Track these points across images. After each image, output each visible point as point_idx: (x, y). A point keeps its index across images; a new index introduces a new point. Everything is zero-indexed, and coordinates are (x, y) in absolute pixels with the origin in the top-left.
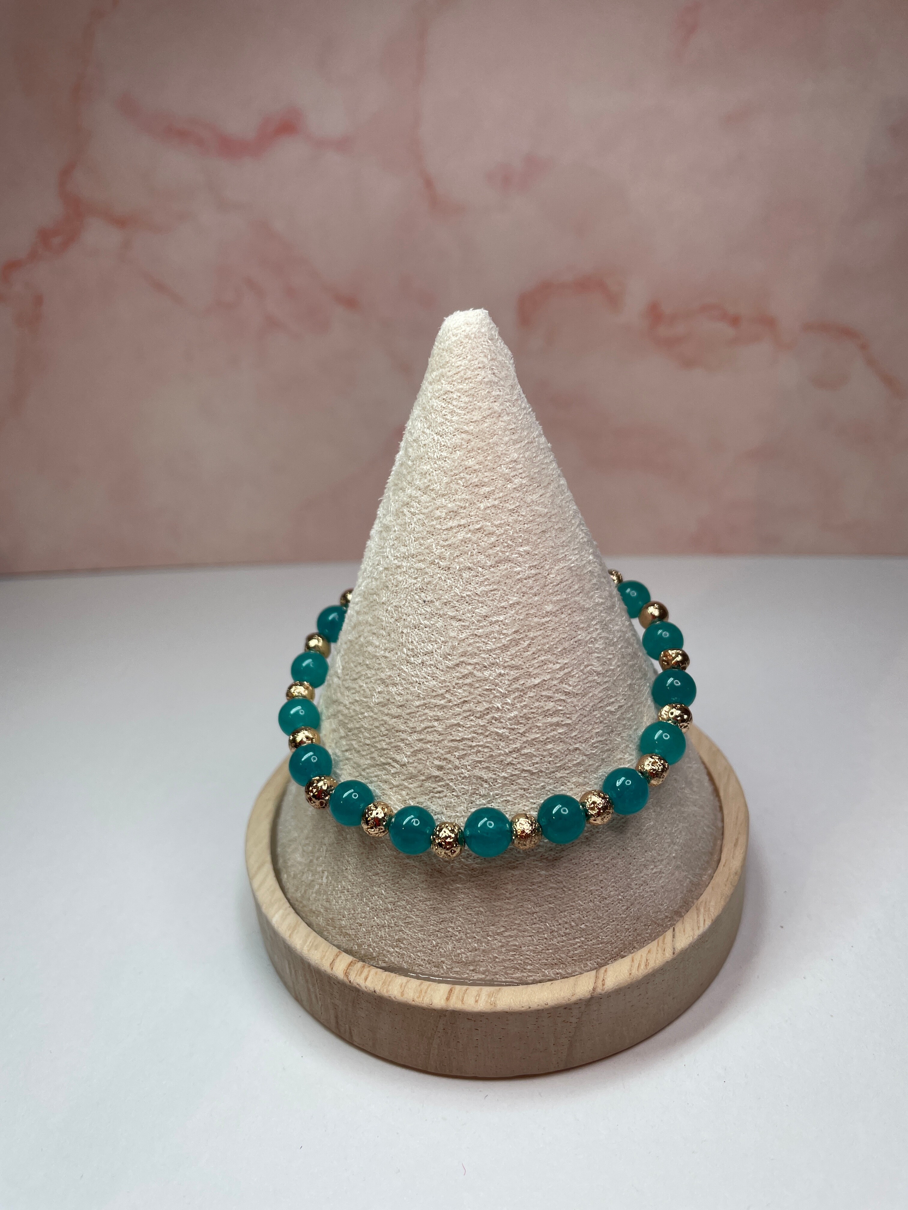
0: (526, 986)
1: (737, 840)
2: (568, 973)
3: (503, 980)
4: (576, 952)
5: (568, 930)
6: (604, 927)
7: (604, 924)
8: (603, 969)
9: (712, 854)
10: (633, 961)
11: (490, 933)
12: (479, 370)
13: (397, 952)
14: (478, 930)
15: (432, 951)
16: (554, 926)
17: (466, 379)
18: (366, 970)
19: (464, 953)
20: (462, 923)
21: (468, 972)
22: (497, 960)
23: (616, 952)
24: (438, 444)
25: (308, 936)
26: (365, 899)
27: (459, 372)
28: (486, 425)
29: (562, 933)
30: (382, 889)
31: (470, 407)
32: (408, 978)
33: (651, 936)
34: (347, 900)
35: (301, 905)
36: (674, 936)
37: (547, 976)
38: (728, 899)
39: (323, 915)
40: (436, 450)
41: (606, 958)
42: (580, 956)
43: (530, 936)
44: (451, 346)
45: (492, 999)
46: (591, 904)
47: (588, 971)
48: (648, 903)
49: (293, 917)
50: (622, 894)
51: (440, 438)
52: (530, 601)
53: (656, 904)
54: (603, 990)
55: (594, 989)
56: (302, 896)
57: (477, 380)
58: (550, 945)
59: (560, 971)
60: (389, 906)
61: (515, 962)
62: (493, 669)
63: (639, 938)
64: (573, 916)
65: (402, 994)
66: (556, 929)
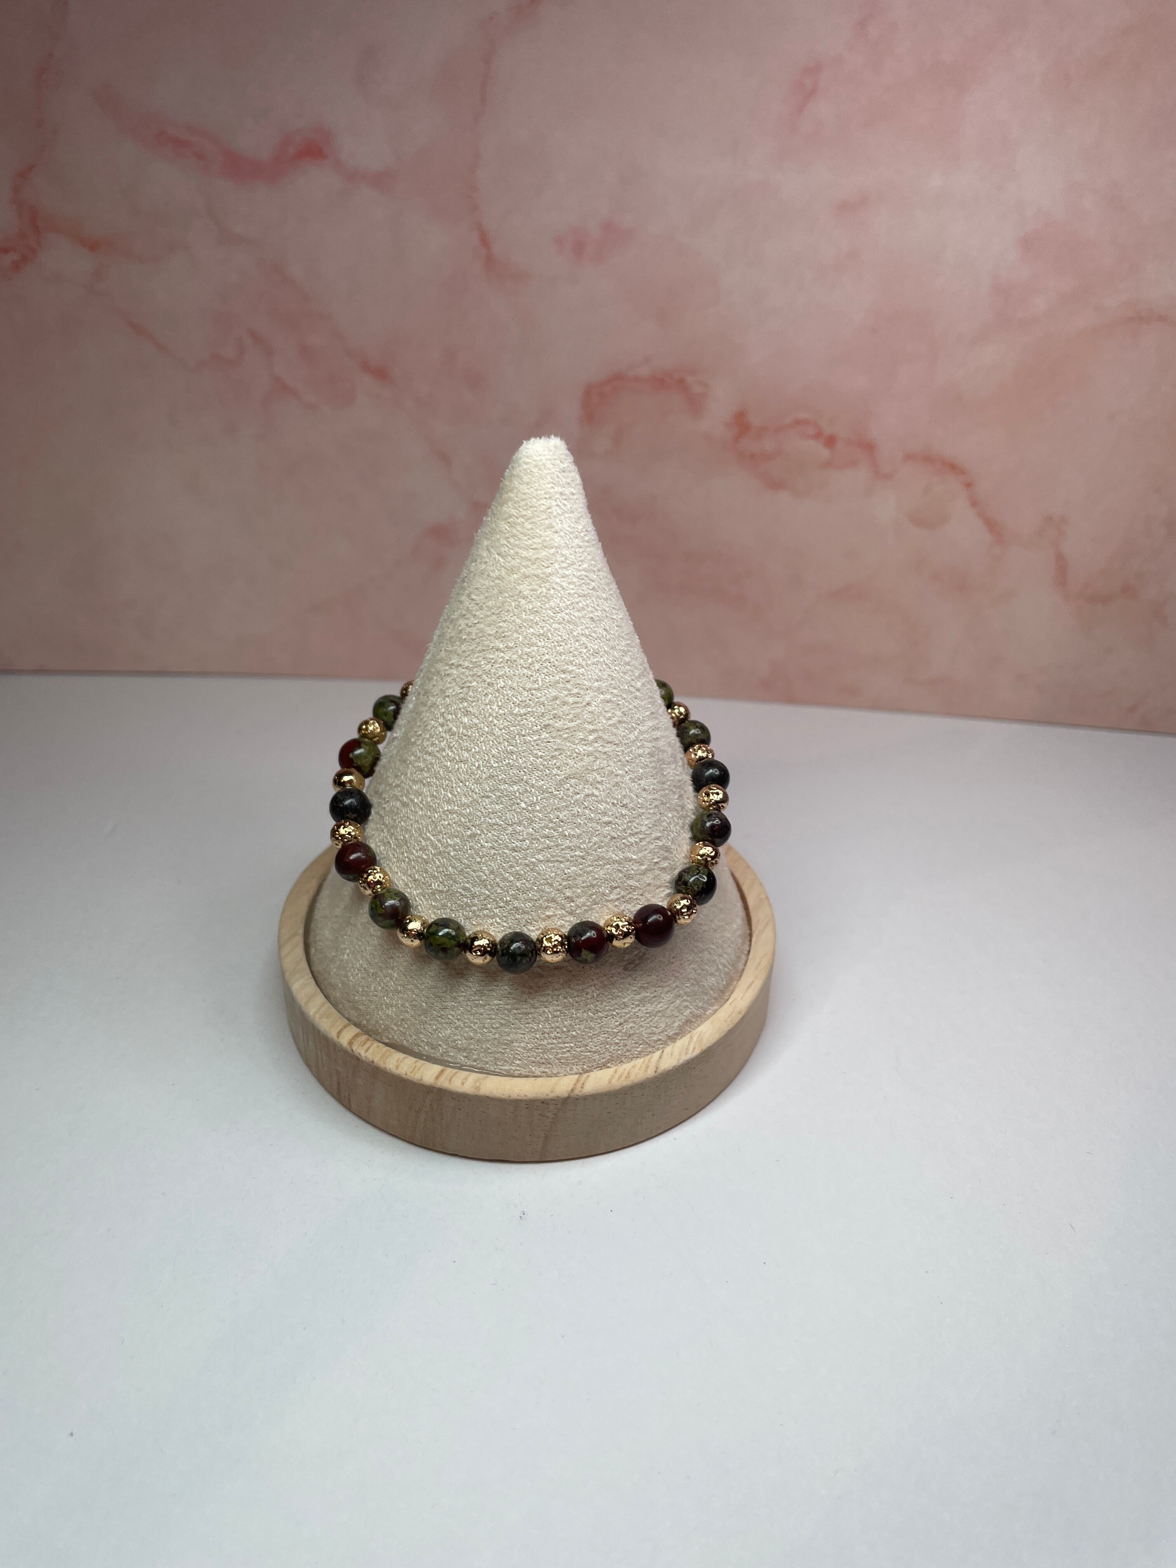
0: (511, 1078)
1: (752, 982)
2: (553, 1074)
3: (493, 1070)
4: (564, 1055)
5: (559, 1035)
6: (595, 1038)
7: (595, 1034)
8: (587, 1074)
9: (723, 992)
10: (616, 1072)
11: (486, 1025)
12: (545, 500)
13: (400, 1031)
14: (475, 1020)
15: (432, 1034)
16: (546, 1028)
17: (531, 507)
18: (369, 1043)
19: (460, 1040)
20: (462, 1012)
21: (461, 1058)
22: (490, 1051)
23: (603, 1062)
24: (498, 565)
25: (323, 1005)
26: (378, 978)
27: (526, 499)
28: (544, 553)
29: (552, 1035)
30: (394, 972)
31: (532, 535)
32: (406, 1055)
33: (640, 1053)
34: (363, 978)
35: (322, 978)
36: (660, 1057)
37: (534, 1073)
38: (723, 1034)
39: (340, 989)
40: (496, 571)
41: (592, 1066)
42: (567, 1060)
43: (523, 1034)
44: (522, 474)
45: (477, 1084)
46: (585, 1015)
47: (573, 1074)
48: (642, 1023)
49: (312, 987)
50: (617, 1011)
51: (500, 559)
52: (566, 727)
53: (651, 1026)
54: (580, 1092)
55: (572, 1090)
56: (325, 969)
57: (541, 509)
58: (540, 1045)
59: (547, 1070)
60: (399, 988)
61: (506, 1055)
62: (521, 784)
63: (627, 1054)
64: (565, 1022)
65: (397, 1067)
66: (548, 1032)
